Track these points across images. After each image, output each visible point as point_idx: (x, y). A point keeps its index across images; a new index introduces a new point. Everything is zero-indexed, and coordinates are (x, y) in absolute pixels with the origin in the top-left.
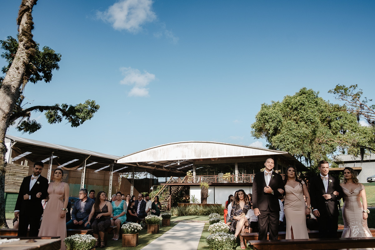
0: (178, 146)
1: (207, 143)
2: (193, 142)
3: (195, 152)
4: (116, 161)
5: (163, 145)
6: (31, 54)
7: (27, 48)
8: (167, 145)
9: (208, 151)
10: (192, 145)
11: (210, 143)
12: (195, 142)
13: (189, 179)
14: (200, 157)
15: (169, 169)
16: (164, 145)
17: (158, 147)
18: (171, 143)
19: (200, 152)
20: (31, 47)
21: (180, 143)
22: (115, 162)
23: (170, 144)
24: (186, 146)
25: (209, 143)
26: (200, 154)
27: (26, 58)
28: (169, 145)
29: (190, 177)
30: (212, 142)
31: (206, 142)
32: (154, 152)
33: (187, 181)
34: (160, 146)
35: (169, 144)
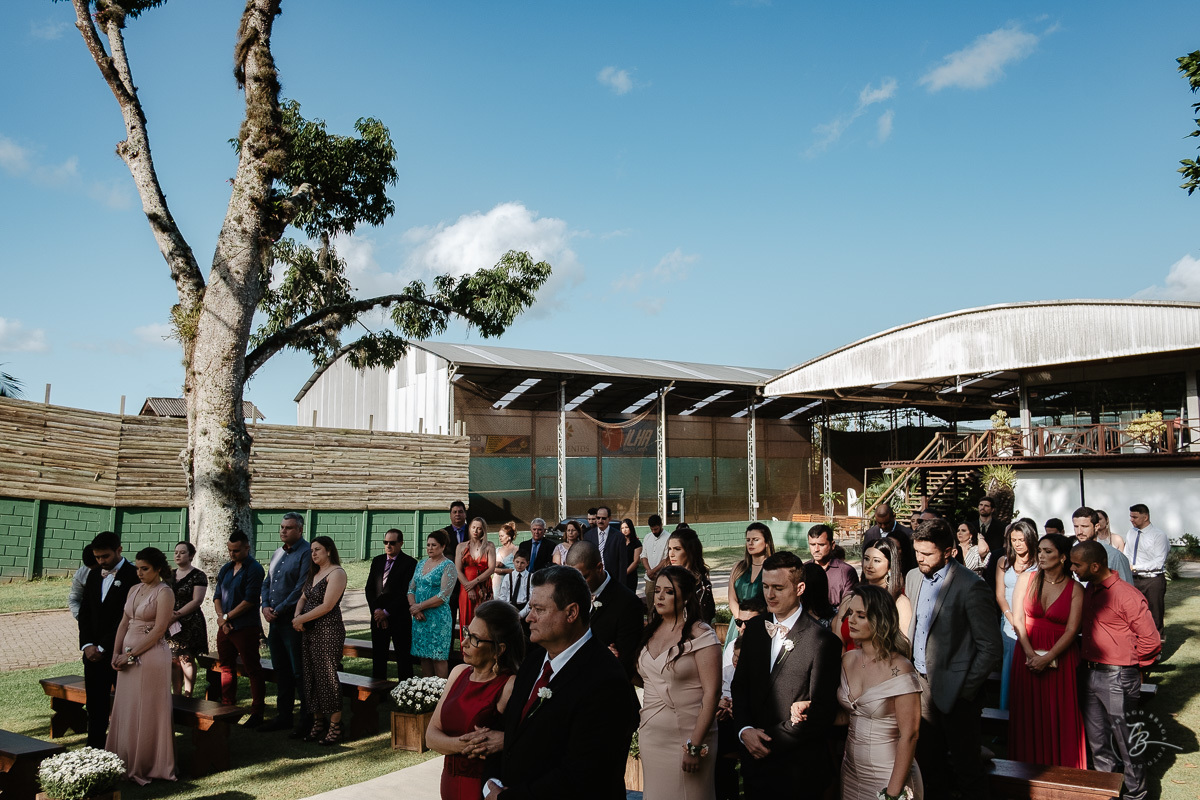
0: (952, 327)
1: (1060, 305)
2: (1008, 308)
3: (1017, 345)
4: (762, 389)
5: (902, 326)
6: (270, 170)
7: (258, 154)
8: (914, 326)
9: (1065, 337)
10: (1003, 319)
11: (1070, 304)
12: (1013, 308)
13: (998, 441)
14: (1037, 360)
15: (961, 401)
16: (907, 328)
17: (885, 335)
18: (930, 319)
19: (1036, 341)
20: (270, 148)
21: (961, 315)
22: (758, 393)
23: (925, 323)
24: (982, 323)
25: (1066, 304)
26: (1036, 350)
27: (257, 186)
28: (921, 324)
29: (1001, 434)
30: (1078, 301)
31: (1055, 302)
32: (875, 352)
33: (994, 447)
34: (892, 332)
35: (922, 321)
